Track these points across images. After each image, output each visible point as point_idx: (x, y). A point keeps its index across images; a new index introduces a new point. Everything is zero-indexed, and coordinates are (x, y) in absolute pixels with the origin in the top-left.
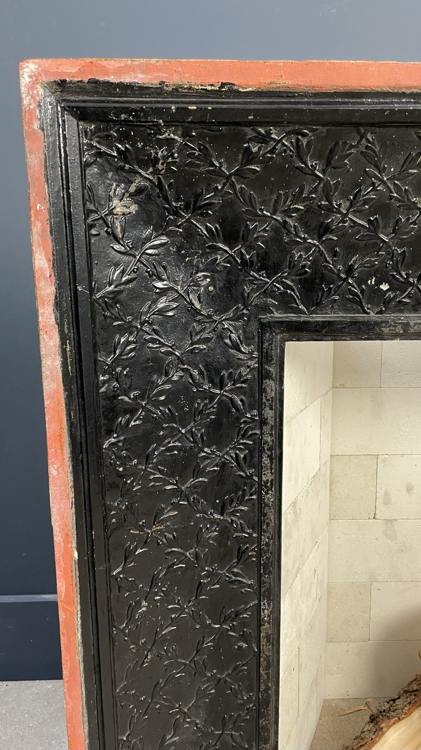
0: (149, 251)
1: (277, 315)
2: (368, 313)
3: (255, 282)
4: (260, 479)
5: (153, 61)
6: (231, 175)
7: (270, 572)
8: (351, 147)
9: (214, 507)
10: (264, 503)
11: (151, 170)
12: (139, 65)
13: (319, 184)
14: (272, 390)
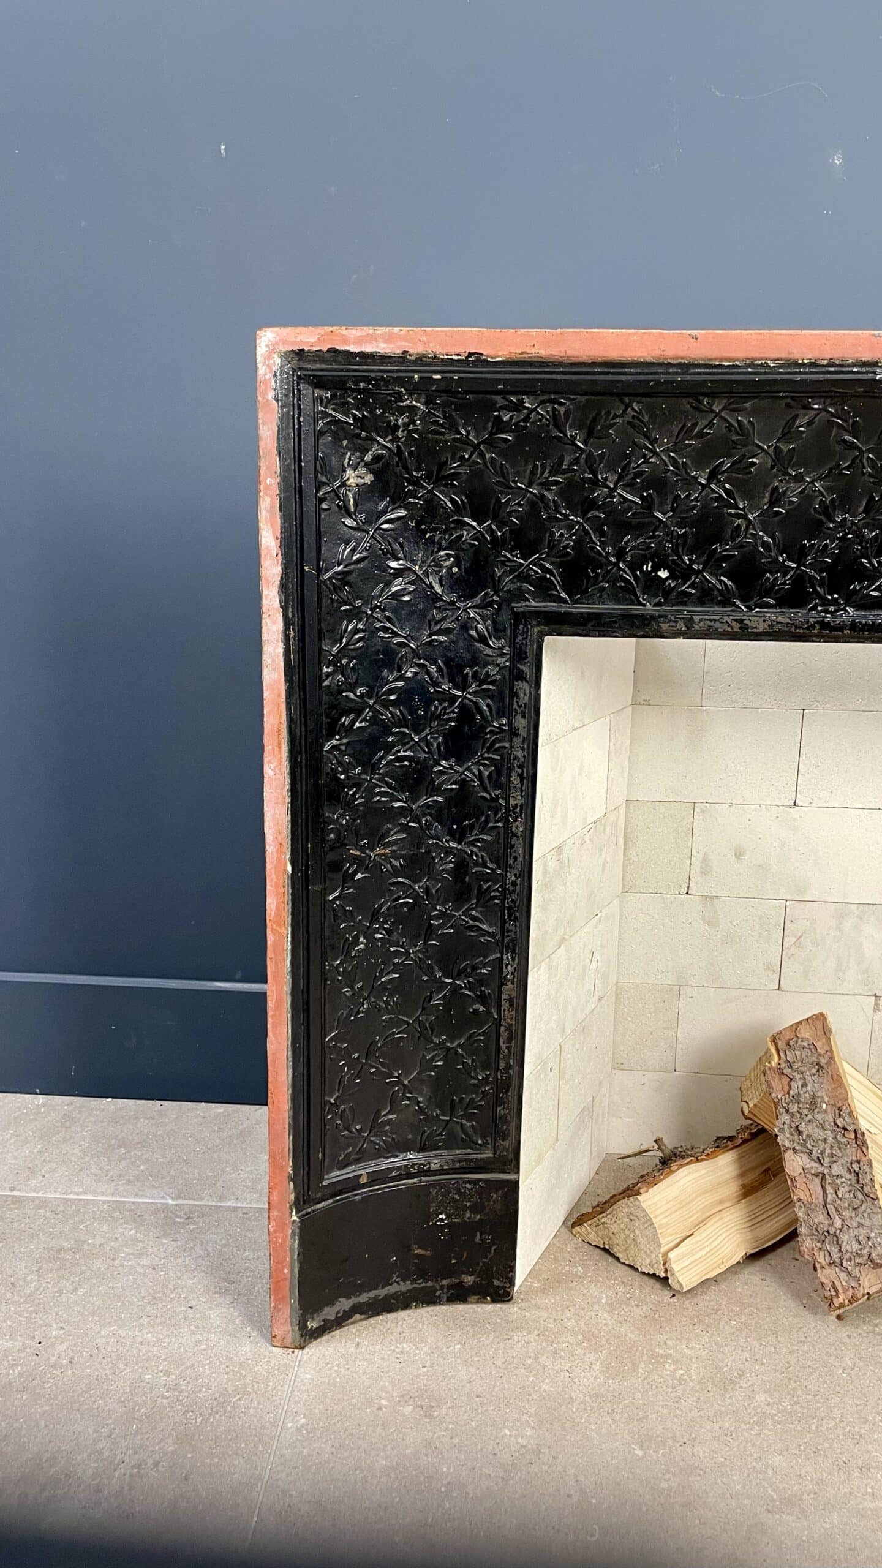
0: (385, 526)
1: (533, 603)
2: (644, 605)
3: (508, 564)
4: (508, 802)
5: (396, 329)
6: (479, 444)
7: (516, 918)
8: (616, 417)
9: (452, 834)
10: (512, 832)
11: (390, 437)
12: (382, 334)
13: (581, 455)
14: (525, 694)
